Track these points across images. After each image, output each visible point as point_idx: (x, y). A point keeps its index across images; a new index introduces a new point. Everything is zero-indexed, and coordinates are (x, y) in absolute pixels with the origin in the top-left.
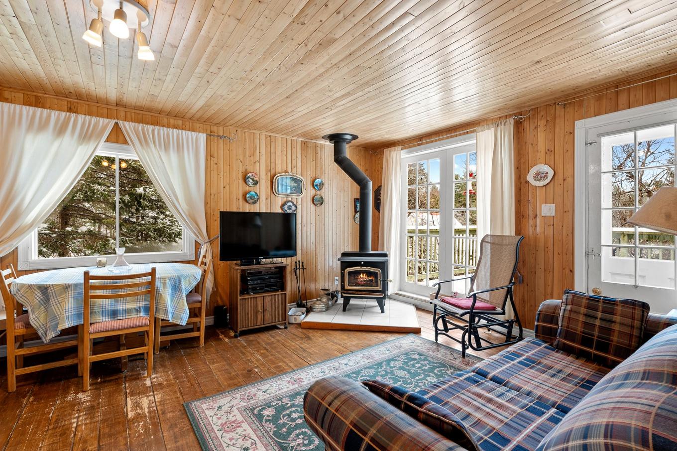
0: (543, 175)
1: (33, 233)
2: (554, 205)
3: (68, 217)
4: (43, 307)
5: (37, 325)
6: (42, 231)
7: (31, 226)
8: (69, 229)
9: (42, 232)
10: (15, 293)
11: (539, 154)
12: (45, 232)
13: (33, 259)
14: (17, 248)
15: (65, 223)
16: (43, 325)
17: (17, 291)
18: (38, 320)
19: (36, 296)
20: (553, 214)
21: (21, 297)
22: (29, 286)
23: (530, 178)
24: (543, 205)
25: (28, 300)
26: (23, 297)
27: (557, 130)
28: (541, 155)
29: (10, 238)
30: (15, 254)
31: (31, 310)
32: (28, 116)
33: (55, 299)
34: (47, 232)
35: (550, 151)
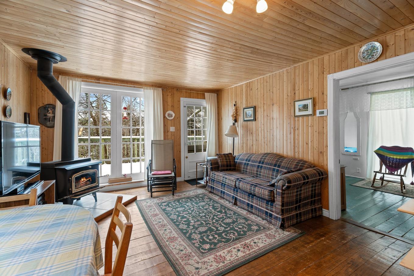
0: (171, 115)
2: (174, 127)
11: (169, 106)
20: (174, 131)
23: (166, 115)
24: (171, 127)
27: (175, 99)
28: (169, 107)
35: (173, 106)
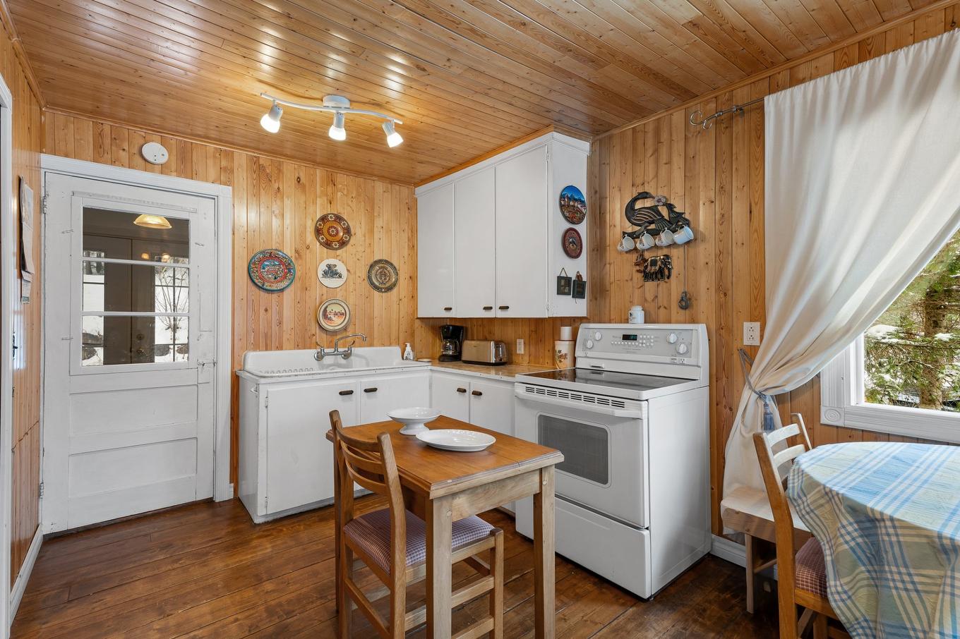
1: (852, 345)
3: (939, 311)
4: (863, 568)
5: (849, 615)
6: (884, 338)
7: (847, 331)
8: (943, 336)
9: (883, 341)
10: (796, 497)
12: (891, 341)
13: (853, 403)
14: (818, 376)
15: (934, 324)
16: (866, 620)
17: (801, 495)
18: (849, 602)
19: (843, 531)
21: (808, 513)
22: (827, 493)
25: (824, 530)
26: (812, 514)
29: (805, 356)
30: (816, 387)
31: (832, 561)
32: (841, 91)
33: (903, 570)
34: (895, 341)
